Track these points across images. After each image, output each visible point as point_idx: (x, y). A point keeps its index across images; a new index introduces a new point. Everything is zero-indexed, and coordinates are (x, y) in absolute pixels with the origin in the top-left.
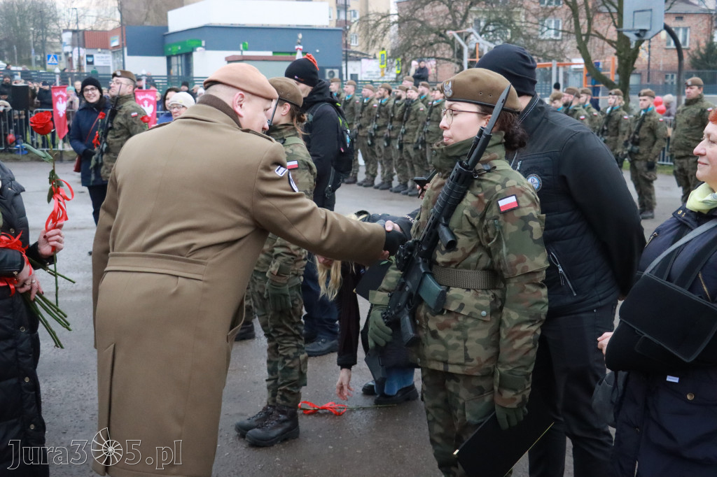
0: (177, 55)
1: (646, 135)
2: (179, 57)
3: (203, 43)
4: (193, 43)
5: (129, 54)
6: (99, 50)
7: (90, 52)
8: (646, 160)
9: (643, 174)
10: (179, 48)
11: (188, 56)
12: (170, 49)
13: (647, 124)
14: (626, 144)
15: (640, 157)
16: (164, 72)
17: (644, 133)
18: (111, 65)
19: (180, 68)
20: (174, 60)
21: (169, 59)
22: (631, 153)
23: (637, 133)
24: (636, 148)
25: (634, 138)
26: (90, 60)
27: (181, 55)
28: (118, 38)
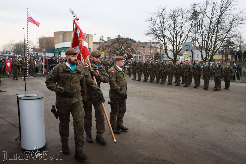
0: (57, 53)
2: (57, 54)
3: (64, 51)
4: (61, 51)
5: (47, 53)
6: (40, 52)
11: (60, 53)
12: (55, 52)
18: (42, 55)
20: (56, 54)
26: (37, 54)
27: (58, 53)
28: (44, 50)
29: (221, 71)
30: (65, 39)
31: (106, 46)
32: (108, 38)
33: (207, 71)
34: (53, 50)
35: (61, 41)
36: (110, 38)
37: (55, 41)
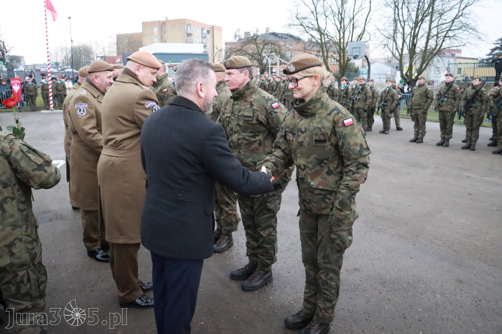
1: (390, 98)
8: (390, 109)
9: (388, 114)
13: (391, 94)
14: (381, 102)
15: (387, 108)
17: (389, 98)
22: (383, 105)
23: (386, 97)
24: (386, 104)
25: (385, 99)
28: (119, 59)
29: (365, 97)
30: (164, 36)
32: (246, 33)
33: (344, 97)
35: (156, 39)
36: (249, 32)
37: (145, 40)
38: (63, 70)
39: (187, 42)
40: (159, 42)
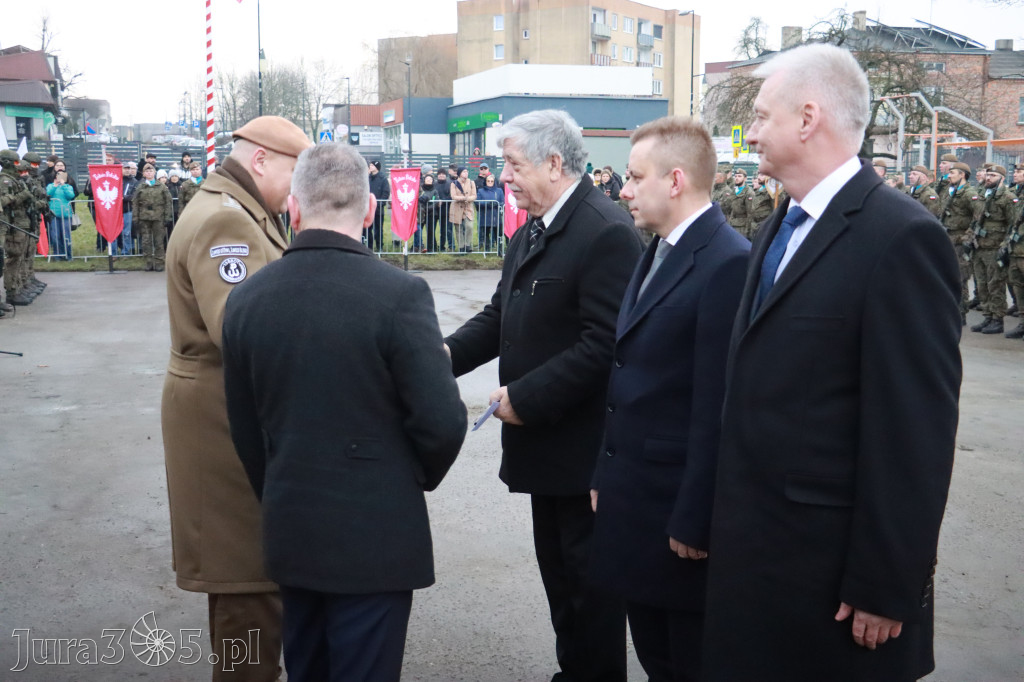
0: (463, 132)
2: (467, 135)
3: (501, 117)
4: (487, 117)
5: (406, 132)
6: (366, 127)
7: (354, 130)
10: (468, 123)
11: (478, 133)
12: (455, 125)
16: (446, 151)
18: (381, 143)
19: (467, 147)
20: (459, 138)
21: (453, 136)
26: (355, 139)
27: (469, 132)
28: (393, 112)
30: (523, 45)
31: (751, 82)
34: (440, 116)
35: (499, 55)
37: (466, 57)
38: (221, 142)
39: (592, 64)
40: (506, 62)
